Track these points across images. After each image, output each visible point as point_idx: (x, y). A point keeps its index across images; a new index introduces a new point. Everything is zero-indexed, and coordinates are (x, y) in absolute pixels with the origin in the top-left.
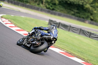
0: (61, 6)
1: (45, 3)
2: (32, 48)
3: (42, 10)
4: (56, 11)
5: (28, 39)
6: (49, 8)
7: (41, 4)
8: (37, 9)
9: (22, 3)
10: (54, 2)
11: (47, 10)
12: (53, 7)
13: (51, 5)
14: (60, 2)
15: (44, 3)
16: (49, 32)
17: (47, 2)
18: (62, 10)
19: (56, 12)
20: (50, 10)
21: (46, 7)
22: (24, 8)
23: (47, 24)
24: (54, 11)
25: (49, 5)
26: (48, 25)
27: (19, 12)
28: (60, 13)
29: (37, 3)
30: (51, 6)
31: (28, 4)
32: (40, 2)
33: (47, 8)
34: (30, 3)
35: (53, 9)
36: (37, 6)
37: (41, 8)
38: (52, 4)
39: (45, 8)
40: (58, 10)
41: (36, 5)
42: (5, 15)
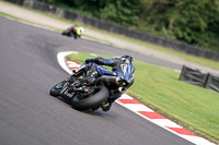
0: (212, 34)
1: (174, 25)
2: (75, 99)
3: (165, 43)
4: (200, 45)
5: (71, 82)
6: (183, 39)
7: (164, 29)
8: (155, 41)
9: (118, 25)
10: (195, 24)
11: (179, 43)
12: (193, 37)
13: (188, 30)
14: (210, 24)
15: (171, 26)
16: (114, 70)
17: (179, 24)
18: (215, 45)
19: (201, 48)
20: (186, 44)
21: (176, 35)
22: (122, 36)
23: (178, 77)
24: (196, 47)
25: (183, 30)
26: (180, 79)
27: (111, 46)
28: (209, 50)
29: (155, 25)
30: (189, 35)
31: (132, 28)
32: (163, 23)
33: (178, 38)
34: (136, 25)
35: (193, 42)
36: (155, 33)
37: (163, 38)
38: (192, 29)
39: (174, 38)
40: (206, 45)
41: (153, 30)
42: (76, 53)
